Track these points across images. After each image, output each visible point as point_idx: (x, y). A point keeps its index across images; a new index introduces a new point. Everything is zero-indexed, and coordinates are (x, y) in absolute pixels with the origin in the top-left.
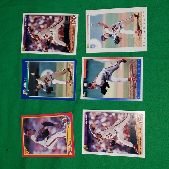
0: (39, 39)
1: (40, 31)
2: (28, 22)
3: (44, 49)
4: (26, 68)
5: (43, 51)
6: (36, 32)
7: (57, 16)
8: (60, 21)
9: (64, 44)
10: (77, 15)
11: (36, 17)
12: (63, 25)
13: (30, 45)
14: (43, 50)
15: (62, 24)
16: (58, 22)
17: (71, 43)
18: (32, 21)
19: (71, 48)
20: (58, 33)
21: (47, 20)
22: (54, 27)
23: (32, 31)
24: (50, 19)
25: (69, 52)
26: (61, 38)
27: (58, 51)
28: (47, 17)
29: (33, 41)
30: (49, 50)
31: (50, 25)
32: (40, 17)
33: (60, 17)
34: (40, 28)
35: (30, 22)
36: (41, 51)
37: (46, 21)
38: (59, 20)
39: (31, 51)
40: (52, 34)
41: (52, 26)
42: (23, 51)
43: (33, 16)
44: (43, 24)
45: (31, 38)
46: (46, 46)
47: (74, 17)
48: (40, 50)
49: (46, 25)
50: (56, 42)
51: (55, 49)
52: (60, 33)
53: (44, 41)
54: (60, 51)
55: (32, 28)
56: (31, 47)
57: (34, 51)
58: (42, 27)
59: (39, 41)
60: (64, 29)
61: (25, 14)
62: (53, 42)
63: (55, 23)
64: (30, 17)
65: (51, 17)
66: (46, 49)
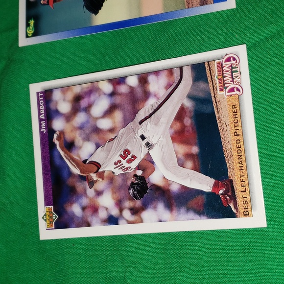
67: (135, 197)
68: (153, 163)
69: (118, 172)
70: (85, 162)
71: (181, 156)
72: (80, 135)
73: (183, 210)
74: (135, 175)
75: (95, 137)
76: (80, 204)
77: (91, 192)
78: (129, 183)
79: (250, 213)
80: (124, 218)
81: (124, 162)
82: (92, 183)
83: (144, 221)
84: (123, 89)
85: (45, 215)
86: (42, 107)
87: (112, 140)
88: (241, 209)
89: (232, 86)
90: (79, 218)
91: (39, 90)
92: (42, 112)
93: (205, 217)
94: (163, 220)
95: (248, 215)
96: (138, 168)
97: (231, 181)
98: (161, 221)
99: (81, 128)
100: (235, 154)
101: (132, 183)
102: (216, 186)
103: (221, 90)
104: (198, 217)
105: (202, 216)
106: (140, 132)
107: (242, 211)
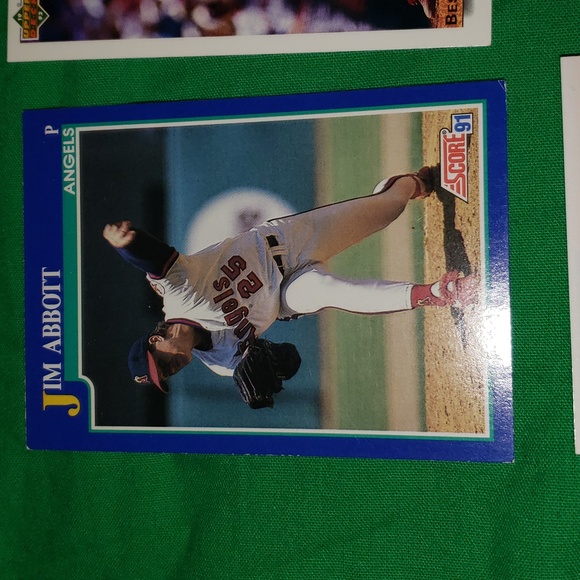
4: (58, 183)
5: (189, 31)
14: (188, 19)
25: (426, 24)
27: (320, 24)
36: (178, 34)
54: (338, 22)
85: (21, 12)
93: (368, 27)
94: (279, 29)
98: (272, 32)
104: (353, 26)
105: (361, 24)
107: (444, 15)
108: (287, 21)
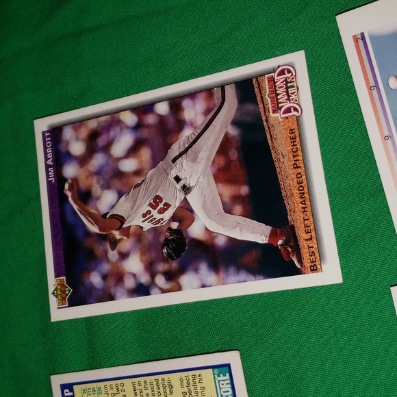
0: (126, 232)
1: (124, 189)
2: (59, 158)
3: (160, 281)
5: (154, 291)
6: (106, 200)
7: (192, 95)
8: (212, 113)
9: (257, 233)
10: (298, 60)
11: (93, 124)
12: (233, 132)
13: (89, 270)
14: (153, 283)
15: (223, 125)
16: (200, 120)
17: (296, 217)
18: (77, 148)
19: (303, 244)
20: (212, 180)
21: (148, 126)
22: (186, 151)
23: (85, 197)
24: (162, 119)
26: (236, 199)
27: (232, 278)
28: (144, 109)
29: (99, 249)
30: (187, 279)
31: (167, 147)
32: (113, 121)
33: (208, 91)
34: (119, 174)
35: (69, 156)
36: (148, 294)
37: (145, 133)
38: (207, 112)
39: (100, 300)
40: (186, 189)
41: (175, 150)
42: (60, 313)
43: (77, 124)
44: (133, 151)
45: (88, 233)
46: (165, 260)
47: (282, 73)
48: (142, 290)
49: (146, 154)
50: (214, 228)
51: (215, 267)
52: (223, 175)
53: (149, 237)
54: (243, 275)
55: (83, 184)
56: (95, 279)
57: (111, 298)
58: (129, 165)
59: (126, 244)
60: (238, 150)
61: (42, 125)
62: (196, 231)
63: (187, 133)
64: (68, 133)
65: (163, 109)
66: (171, 276)
67: (170, 257)
68: (191, 211)
69: (147, 226)
70: (104, 216)
71: (227, 200)
72: (98, 182)
73: (232, 270)
74: (170, 229)
75: (117, 183)
76: (100, 272)
77: (113, 255)
78: (162, 239)
79: (319, 267)
80: (157, 286)
81: (155, 213)
82: (114, 243)
83: (183, 288)
84: (150, 119)
85: (56, 289)
86: (49, 151)
87: (139, 185)
88: (307, 264)
89: (288, 105)
90: (100, 290)
91: (45, 129)
92: (50, 156)
93: (262, 277)
94: (207, 284)
95: (317, 270)
96: (173, 219)
97: (293, 227)
98: (204, 286)
99: (98, 173)
100: (296, 192)
101: (166, 239)
102: (273, 235)
103: (274, 112)
104: (252, 277)
105: (257, 275)
106: (174, 173)
107: (309, 265)
108: (211, 278)
